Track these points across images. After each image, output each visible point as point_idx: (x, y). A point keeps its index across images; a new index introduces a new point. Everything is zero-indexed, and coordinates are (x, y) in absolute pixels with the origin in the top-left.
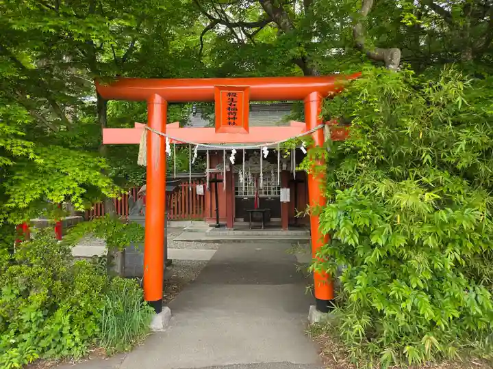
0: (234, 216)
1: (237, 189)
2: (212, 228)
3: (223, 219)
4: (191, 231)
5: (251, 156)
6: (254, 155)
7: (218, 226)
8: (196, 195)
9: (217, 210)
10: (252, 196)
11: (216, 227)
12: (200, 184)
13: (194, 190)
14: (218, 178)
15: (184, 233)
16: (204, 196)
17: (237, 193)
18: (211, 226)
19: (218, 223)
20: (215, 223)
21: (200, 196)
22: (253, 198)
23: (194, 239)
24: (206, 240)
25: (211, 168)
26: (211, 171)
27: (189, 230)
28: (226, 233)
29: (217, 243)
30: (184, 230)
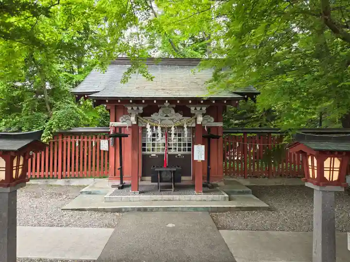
0: (140, 174)
1: (144, 145)
2: (114, 189)
3: (128, 178)
4: (90, 193)
5: (160, 108)
6: (165, 107)
7: (123, 187)
8: (100, 151)
9: (121, 169)
10: (161, 152)
11: (119, 188)
12: (104, 138)
13: (98, 145)
14: (123, 133)
15: (81, 195)
16: (108, 152)
17: (144, 150)
18: (113, 186)
19: (122, 182)
20: (118, 183)
21: (104, 151)
22: (162, 156)
23: (88, 207)
24: (104, 209)
25: (115, 121)
26: (116, 125)
27: (87, 192)
28: (129, 198)
29: (117, 212)
30: (81, 193)
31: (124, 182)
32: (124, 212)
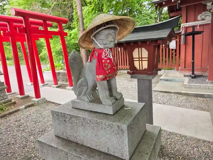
2: (187, 78)
3: (198, 70)
4: (167, 80)
7: (195, 77)
8: (169, 49)
9: (193, 62)
11: (192, 78)
16: (176, 50)
18: (185, 76)
19: (193, 73)
20: (190, 73)
21: (172, 49)
23: (173, 91)
24: (187, 93)
25: (186, 22)
26: (187, 26)
27: (165, 79)
28: (208, 86)
29: (200, 97)
30: (161, 80)
31: (195, 73)
32: (206, 98)
